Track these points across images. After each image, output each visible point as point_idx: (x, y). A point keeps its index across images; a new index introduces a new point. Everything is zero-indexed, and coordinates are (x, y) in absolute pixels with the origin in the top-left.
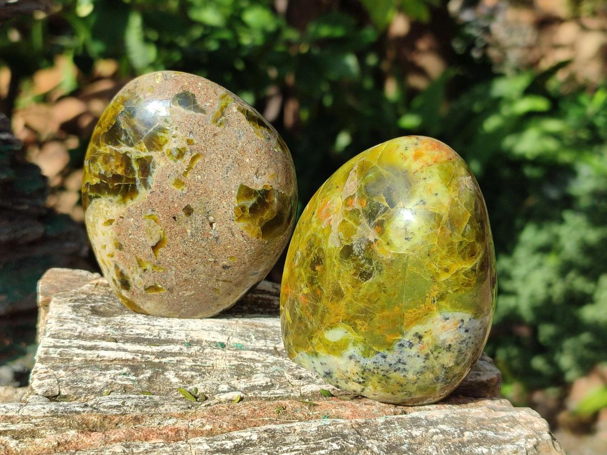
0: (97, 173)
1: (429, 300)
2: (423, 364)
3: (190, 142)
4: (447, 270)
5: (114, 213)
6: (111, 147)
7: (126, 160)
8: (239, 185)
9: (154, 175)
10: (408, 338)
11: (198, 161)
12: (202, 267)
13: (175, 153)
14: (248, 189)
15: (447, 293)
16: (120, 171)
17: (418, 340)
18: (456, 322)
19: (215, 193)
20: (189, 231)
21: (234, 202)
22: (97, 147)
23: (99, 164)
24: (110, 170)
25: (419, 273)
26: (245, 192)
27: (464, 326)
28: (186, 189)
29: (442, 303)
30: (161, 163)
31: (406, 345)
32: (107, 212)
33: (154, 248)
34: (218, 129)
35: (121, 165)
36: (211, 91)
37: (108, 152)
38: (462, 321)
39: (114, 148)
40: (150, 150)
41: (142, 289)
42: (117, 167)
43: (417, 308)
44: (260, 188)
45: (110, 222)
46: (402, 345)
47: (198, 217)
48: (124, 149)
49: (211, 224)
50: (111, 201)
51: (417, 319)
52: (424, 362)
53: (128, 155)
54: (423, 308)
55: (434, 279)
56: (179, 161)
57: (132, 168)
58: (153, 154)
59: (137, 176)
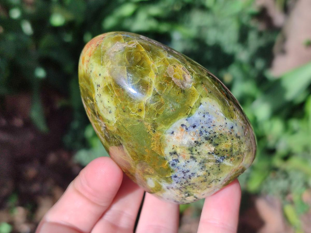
1: (151, 133)
2: (197, 163)
4: (140, 110)
10: (170, 159)
15: (154, 121)
17: (176, 155)
18: (180, 129)
25: (131, 125)
27: (188, 126)
29: (159, 128)
31: (175, 163)
38: (182, 125)
43: (152, 142)
46: (173, 165)
51: (160, 146)
52: (196, 161)
54: (155, 139)
55: (140, 121)
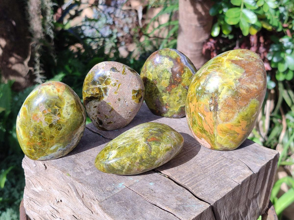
0: (90, 94)
3: (117, 81)
5: (97, 104)
6: (94, 86)
7: (99, 89)
8: (132, 89)
9: (108, 92)
11: (120, 85)
12: (123, 114)
13: (114, 85)
14: (135, 90)
16: (98, 92)
19: (126, 93)
20: (120, 105)
21: (132, 95)
22: (89, 87)
23: (91, 91)
24: (94, 92)
26: (134, 91)
28: (118, 94)
30: (110, 88)
32: (94, 104)
33: (110, 112)
34: (124, 76)
35: (98, 91)
36: (120, 66)
37: (93, 87)
39: (95, 86)
40: (106, 85)
41: (106, 124)
42: (97, 91)
44: (138, 90)
45: (96, 107)
47: (122, 101)
48: (98, 86)
49: (126, 102)
50: (96, 101)
53: (100, 87)
56: (115, 87)
57: (102, 91)
58: (107, 86)
59: (103, 93)
